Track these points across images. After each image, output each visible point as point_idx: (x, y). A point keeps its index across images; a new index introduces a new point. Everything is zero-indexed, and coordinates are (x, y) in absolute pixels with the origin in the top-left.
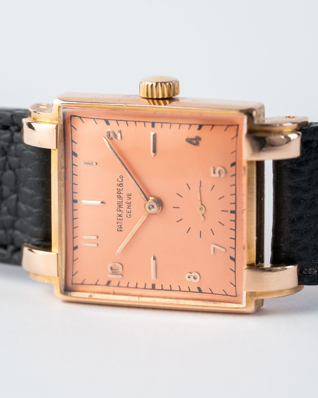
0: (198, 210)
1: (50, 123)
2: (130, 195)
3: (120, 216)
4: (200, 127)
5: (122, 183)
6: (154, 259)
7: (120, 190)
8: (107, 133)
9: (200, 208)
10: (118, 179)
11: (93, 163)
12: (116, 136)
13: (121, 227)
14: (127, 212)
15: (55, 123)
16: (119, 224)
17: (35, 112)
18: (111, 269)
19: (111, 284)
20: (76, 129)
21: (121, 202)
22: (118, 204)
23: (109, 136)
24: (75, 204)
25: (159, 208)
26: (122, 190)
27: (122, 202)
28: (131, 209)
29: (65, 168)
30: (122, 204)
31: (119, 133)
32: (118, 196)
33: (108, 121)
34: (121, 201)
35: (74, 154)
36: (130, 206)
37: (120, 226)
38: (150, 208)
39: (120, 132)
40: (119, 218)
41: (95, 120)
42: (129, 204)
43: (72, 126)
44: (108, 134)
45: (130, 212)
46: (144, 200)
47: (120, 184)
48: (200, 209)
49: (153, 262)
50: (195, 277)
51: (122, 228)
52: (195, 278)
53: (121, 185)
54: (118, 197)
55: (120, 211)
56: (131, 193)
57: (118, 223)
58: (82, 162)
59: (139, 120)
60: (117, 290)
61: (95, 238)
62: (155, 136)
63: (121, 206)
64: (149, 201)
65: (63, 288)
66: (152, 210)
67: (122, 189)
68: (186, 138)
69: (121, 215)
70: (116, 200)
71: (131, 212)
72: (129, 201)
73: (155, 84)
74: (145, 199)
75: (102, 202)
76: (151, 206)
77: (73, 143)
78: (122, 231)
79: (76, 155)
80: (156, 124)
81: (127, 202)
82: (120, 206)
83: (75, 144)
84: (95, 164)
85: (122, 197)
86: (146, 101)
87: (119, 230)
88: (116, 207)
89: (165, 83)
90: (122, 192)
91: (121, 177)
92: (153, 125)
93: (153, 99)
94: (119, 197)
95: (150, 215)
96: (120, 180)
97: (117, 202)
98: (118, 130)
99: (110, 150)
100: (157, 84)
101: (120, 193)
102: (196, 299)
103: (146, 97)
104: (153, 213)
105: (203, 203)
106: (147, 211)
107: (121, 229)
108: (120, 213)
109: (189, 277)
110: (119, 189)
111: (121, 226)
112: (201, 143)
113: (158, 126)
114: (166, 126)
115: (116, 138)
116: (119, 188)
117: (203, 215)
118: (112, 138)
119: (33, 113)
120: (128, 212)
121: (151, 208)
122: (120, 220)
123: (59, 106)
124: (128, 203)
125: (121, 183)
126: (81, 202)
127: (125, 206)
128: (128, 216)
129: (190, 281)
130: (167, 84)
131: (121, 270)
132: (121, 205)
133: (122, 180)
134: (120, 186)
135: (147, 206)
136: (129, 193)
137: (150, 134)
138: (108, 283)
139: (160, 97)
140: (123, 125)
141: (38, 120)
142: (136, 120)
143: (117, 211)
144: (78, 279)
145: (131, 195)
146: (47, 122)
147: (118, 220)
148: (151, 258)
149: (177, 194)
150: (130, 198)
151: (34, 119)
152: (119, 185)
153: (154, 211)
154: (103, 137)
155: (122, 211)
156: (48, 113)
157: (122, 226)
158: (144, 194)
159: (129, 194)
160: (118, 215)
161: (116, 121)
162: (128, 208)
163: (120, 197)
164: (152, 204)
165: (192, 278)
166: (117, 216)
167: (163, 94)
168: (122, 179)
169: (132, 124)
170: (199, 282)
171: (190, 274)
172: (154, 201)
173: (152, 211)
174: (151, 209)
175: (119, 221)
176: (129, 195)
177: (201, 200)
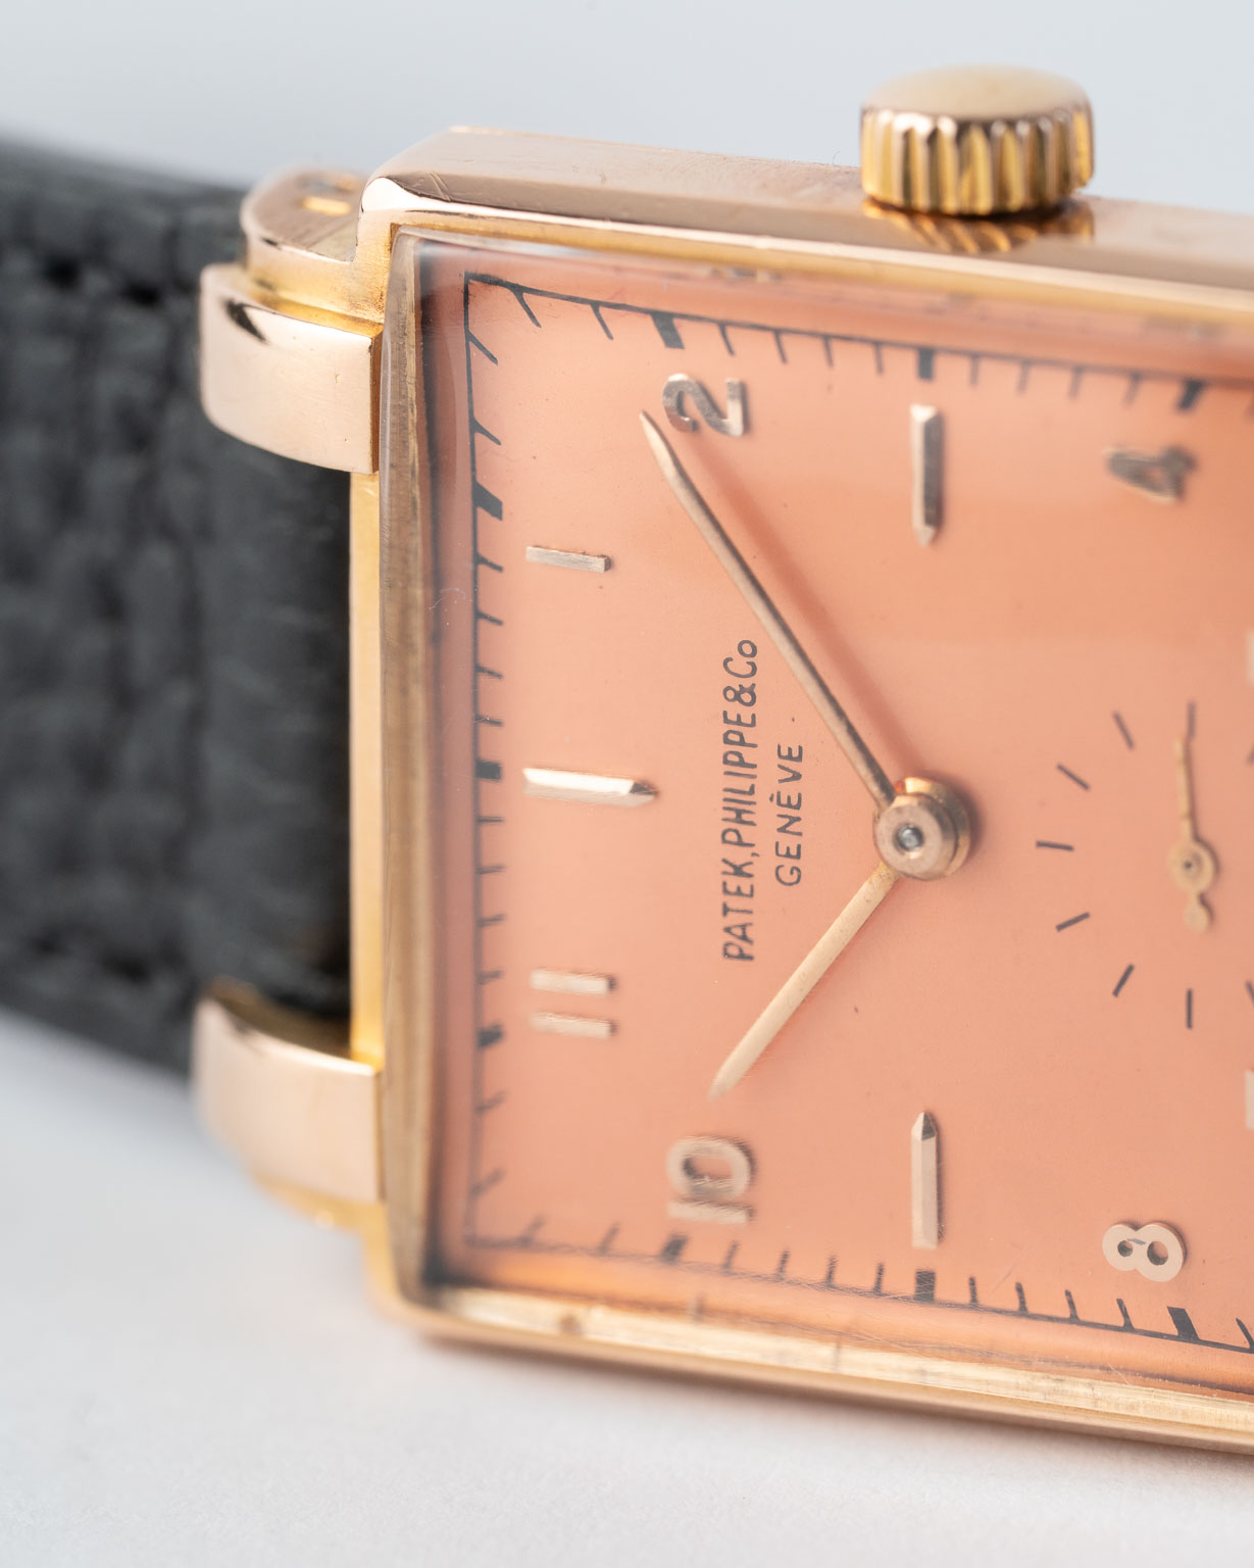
0: (1177, 870)
1: (344, 317)
2: (795, 754)
3: (738, 871)
4: (1192, 391)
5: (754, 685)
6: (931, 1128)
7: (739, 722)
8: (668, 392)
9: (1189, 859)
10: (731, 659)
11: (591, 559)
12: (715, 411)
13: (744, 938)
14: (777, 854)
15: (371, 319)
16: (733, 919)
17: (270, 242)
18: (690, 1168)
19: (691, 1253)
20: (493, 359)
21: (743, 793)
22: (726, 800)
23: (675, 413)
24: (487, 786)
25: (956, 847)
26: (753, 724)
27: (752, 791)
28: (800, 834)
29: (437, 578)
30: (750, 803)
31: (732, 397)
32: (733, 758)
33: (676, 321)
34: (745, 784)
35: (486, 502)
36: (799, 819)
37: (739, 932)
38: (900, 844)
39: (743, 394)
40: (733, 883)
41: (603, 311)
42: (789, 805)
43: (470, 337)
44: (672, 402)
45: (793, 852)
46: (872, 795)
47: (738, 689)
48: (1188, 865)
49: (921, 1153)
50: (1160, 1252)
51: (750, 942)
52: (1156, 1256)
53: (743, 695)
54: (726, 762)
55: (740, 843)
56: (800, 748)
57: (726, 910)
58: (530, 548)
59: (844, 330)
60: (721, 1293)
61: (598, 986)
62: (935, 436)
63: (745, 817)
64: (900, 801)
65: (414, 1261)
66: (914, 855)
67: (754, 716)
68: (1109, 450)
69: (746, 869)
70: (716, 781)
71: (798, 856)
72: (790, 790)
73: (948, 128)
74: (875, 789)
75: (639, 788)
76: (908, 832)
77: (479, 437)
78: (750, 958)
79: (494, 507)
80: (942, 364)
81: (779, 793)
82: (739, 813)
83: (492, 442)
84: (600, 564)
85: (754, 766)
86: (900, 222)
87: (733, 951)
88: (715, 818)
89: (1011, 124)
90: (750, 735)
91: (747, 649)
92: (926, 362)
93: (937, 214)
94: (737, 763)
95: (900, 882)
96: (740, 665)
97: (726, 790)
98: (728, 380)
99: (682, 494)
100: (963, 128)
101: (742, 743)
102: (1164, 1377)
103: (896, 198)
104: (917, 871)
105: (1207, 832)
106: (887, 858)
107: (744, 945)
108: (739, 856)
109: (1124, 1249)
110: (735, 719)
111: (743, 927)
112: (1196, 484)
113: (950, 370)
114: (1000, 378)
115: (720, 428)
116: (734, 710)
117: (1204, 901)
118: (695, 426)
119: (256, 246)
120: (782, 851)
121: (908, 844)
122: (739, 892)
123: (394, 227)
124: (784, 801)
125: (747, 683)
126: (524, 781)
127: (766, 816)
128: (785, 874)
129: (1131, 1269)
130: (1024, 129)
131: (739, 1182)
132: (747, 807)
133: (750, 667)
134: (742, 702)
135: (885, 829)
136: (790, 743)
137: (906, 417)
138: (674, 1249)
139: (984, 204)
140: (756, 350)
141: (284, 294)
142: (832, 329)
143: (724, 841)
144: (499, 1214)
145: (799, 758)
146: (329, 311)
147: (726, 891)
148: (913, 1122)
149: (1061, 768)
150: (796, 776)
151: (262, 283)
152: (737, 697)
153: (921, 859)
154: (642, 418)
155: (751, 845)
156: (336, 257)
157: (750, 933)
158: (871, 762)
159: (790, 750)
160: (731, 865)
161: (715, 331)
162: (782, 830)
163: (742, 763)
164: (911, 820)
165: (1140, 1253)
166: (725, 873)
167: (1001, 188)
168: (753, 666)
169: (806, 353)
170: (1178, 1280)
171: (1126, 1233)
172: (927, 801)
173: (916, 861)
174: (907, 849)
175: (734, 902)
176: (790, 757)
177: (1193, 815)
